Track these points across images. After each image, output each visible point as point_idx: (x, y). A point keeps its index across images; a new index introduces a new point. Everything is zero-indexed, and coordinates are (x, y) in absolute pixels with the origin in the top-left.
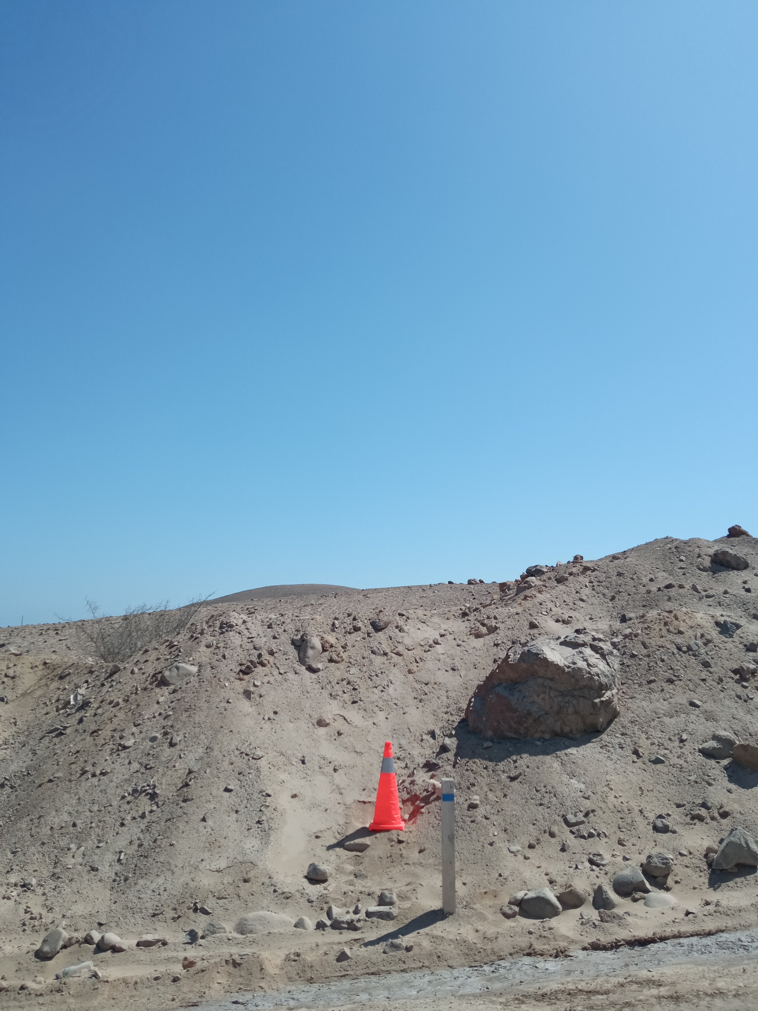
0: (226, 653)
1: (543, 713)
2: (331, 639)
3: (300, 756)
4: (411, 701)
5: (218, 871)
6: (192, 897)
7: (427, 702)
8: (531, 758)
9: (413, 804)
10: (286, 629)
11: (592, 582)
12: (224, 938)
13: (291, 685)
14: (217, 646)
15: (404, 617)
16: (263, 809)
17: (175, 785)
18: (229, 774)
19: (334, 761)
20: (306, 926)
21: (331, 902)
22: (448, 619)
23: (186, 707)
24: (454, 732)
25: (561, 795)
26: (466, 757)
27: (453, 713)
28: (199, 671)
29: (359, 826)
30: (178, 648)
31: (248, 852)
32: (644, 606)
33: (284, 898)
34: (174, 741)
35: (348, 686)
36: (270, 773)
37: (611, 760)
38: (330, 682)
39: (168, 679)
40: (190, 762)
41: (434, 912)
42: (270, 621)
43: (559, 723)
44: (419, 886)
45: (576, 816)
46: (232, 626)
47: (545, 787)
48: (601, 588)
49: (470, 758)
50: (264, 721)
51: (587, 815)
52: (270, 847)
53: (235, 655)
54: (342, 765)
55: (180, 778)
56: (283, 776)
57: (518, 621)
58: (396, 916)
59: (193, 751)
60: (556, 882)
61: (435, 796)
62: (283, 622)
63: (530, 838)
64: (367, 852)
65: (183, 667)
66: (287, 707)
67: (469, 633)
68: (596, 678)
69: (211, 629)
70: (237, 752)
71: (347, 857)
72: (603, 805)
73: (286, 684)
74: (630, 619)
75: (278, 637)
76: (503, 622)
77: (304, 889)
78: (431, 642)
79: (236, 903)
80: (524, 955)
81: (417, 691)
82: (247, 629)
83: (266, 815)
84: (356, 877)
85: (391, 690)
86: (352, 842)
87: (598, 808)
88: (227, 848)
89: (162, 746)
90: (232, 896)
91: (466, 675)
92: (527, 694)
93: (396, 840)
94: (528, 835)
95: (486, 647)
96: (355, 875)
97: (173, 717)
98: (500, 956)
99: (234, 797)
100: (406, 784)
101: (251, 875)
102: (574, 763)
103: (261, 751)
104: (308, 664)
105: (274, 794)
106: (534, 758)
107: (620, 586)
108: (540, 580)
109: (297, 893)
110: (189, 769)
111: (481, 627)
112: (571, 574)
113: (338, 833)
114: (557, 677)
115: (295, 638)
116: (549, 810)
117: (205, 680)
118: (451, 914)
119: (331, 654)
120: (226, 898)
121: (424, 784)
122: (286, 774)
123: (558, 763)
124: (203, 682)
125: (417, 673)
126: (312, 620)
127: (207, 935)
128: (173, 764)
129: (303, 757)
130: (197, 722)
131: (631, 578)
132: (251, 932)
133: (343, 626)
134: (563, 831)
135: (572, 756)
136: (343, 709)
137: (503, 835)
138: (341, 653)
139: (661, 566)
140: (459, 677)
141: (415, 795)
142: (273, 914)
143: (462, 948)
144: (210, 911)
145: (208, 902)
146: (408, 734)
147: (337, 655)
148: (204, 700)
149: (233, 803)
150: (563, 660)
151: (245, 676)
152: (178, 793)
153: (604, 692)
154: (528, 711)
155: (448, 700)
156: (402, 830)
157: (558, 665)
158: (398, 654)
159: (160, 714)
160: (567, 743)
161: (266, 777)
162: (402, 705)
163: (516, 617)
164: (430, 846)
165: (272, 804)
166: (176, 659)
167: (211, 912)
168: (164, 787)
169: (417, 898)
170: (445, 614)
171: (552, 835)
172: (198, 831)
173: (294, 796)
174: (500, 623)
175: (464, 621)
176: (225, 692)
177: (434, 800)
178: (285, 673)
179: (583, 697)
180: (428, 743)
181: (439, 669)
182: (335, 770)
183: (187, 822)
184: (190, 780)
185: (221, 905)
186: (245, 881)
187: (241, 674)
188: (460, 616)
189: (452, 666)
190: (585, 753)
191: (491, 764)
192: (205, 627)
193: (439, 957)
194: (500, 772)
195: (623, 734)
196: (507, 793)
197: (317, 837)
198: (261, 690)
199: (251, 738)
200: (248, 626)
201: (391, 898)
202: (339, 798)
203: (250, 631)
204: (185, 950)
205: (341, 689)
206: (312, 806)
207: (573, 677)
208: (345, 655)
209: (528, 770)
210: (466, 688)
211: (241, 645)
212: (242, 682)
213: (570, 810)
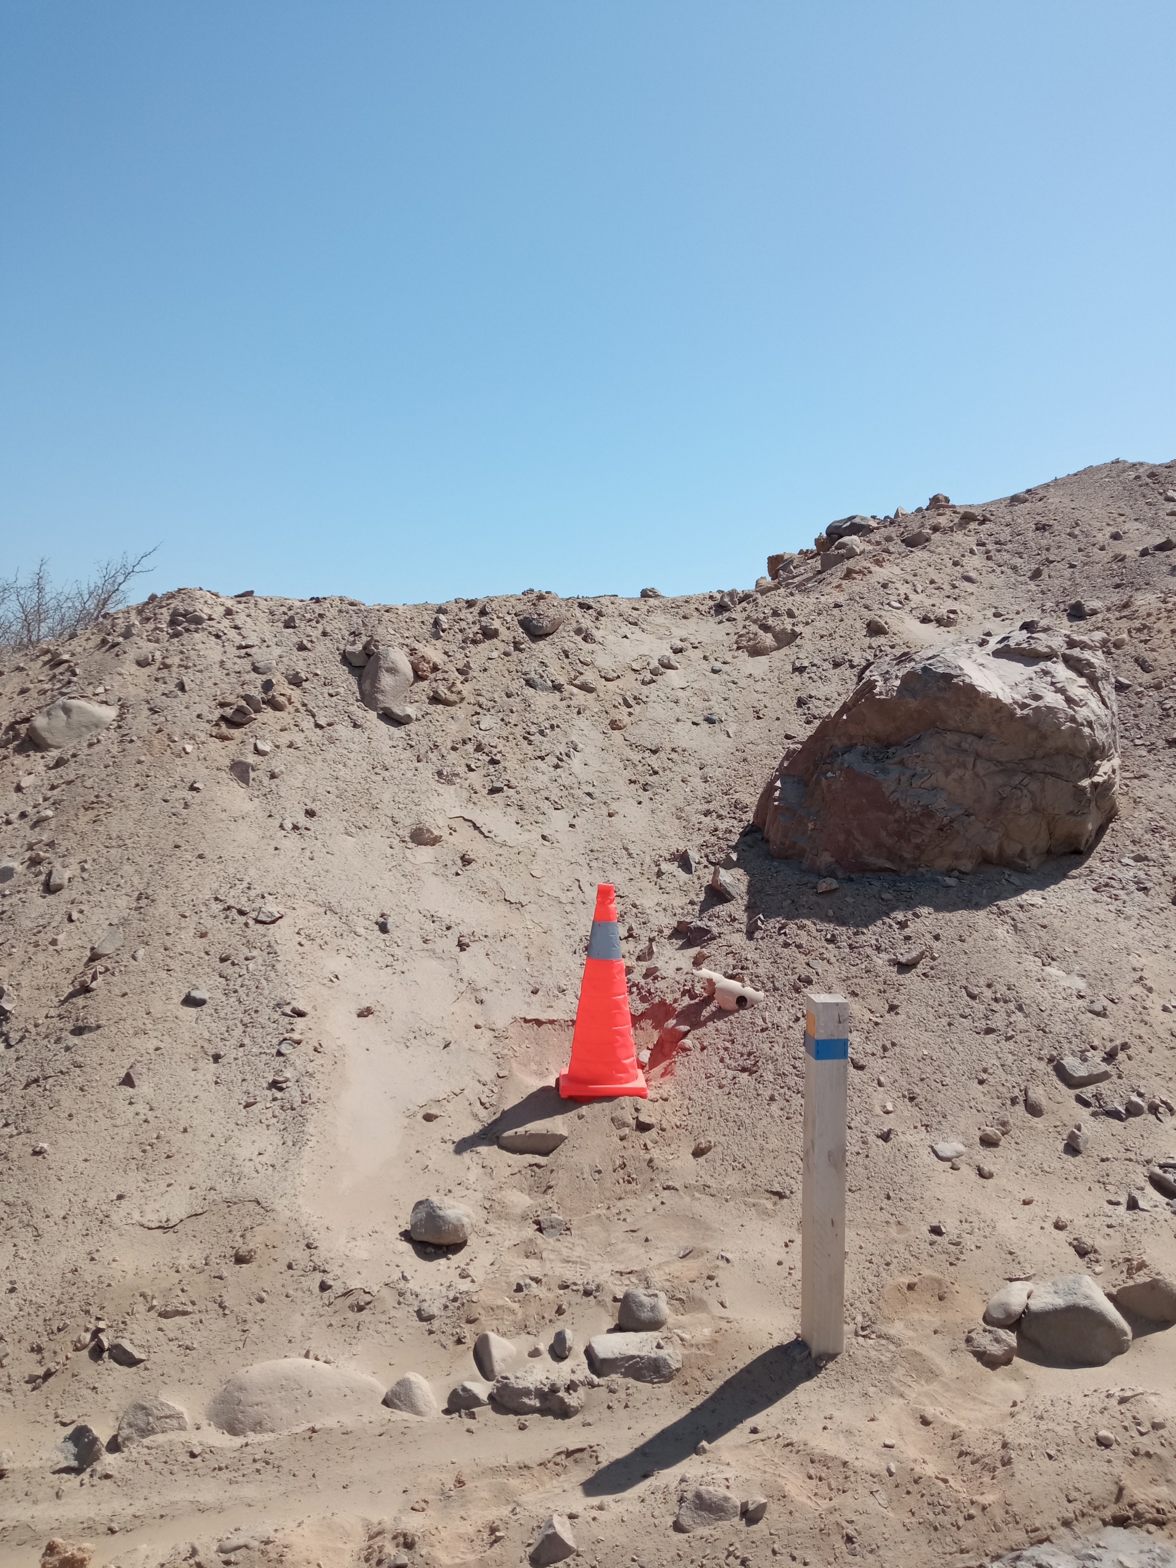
0: (185, 679)
1: (959, 812)
2: (433, 653)
3: (376, 916)
4: (621, 786)
5: (165, 1228)
6: (87, 1312)
7: (660, 791)
8: (940, 915)
9: (658, 1025)
10: (328, 630)
11: (984, 545)
12: (179, 1449)
13: (345, 752)
14: (163, 663)
15: (590, 611)
16: (284, 1048)
17: (55, 987)
18: (195, 959)
19: (458, 925)
20: (420, 1404)
21: (483, 1318)
22: (685, 617)
23: (86, 798)
24: (734, 856)
25: (1034, 1005)
26: (779, 916)
27: (722, 812)
28: (121, 717)
29: (535, 1084)
30: (70, 667)
31: (248, 1168)
32: (1117, 586)
33: (351, 1307)
34: (55, 880)
35: (478, 755)
36: (303, 956)
37: (1128, 918)
38: (436, 746)
39: (45, 734)
40: (94, 930)
41: (781, 1351)
42: (290, 613)
43: (995, 836)
44: (722, 1263)
45: (1085, 1060)
46: (198, 620)
47: (989, 986)
48: (1006, 556)
49: (789, 917)
50: (284, 832)
51: (1110, 1057)
52: (306, 1152)
53: (210, 683)
54: (479, 933)
55: (68, 971)
56: (335, 963)
57: (842, 620)
58: (678, 1370)
59: (105, 904)
60: (1096, 1251)
61: (711, 1008)
62: (321, 616)
63: (980, 1117)
64: (560, 1156)
65: (79, 707)
66: (338, 800)
67: (735, 646)
68: (1087, 730)
69: (150, 626)
70: (216, 907)
71: (509, 1171)
72: (1143, 1031)
73: (332, 749)
74: (1094, 612)
75: (309, 645)
76: (807, 624)
77: (404, 1278)
78: (655, 664)
79: (214, 1327)
80: (1105, 1523)
81: (635, 765)
82: (236, 627)
83: (293, 1064)
84: (540, 1230)
85: (576, 762)
86: (521, 1130)
87: (1133, 1039)
88: (188, 1159)
89: (25, 892)
90: (201, 1305)
91: (739, 733)
92: (919, 769)
93: (633, 1123)
94: (974, 1111)
95: (776, 673)
96: (537, 1223)
97: (53, 822)
98: (1036, 1530)
99: (208, 1019)
100: (637, 977)
101: (254, 1242)
102: (1044, 927)
103: (278, 904)
104: (381, 705)
105: (315, 1008)
106: (948, 915)
107: (1048, 550)
108: (869, 542)
109: (386, 1293)
110: (93, 949)
111: (761, 632)
112: (935, 529)
113: (482, 1104)
114: (993, 729)
115: (350, 648)
116: (1011, 1044)
117: (134, 738)
118: (832, 1357)
119: (434, 685)
120: (185, 1313)
121: (681, 977)
122: (342, 958)
123: (1006, 927)
124: (132, 741)
125: (630, 729)
126: (387, 611)
127: (128, 1439)
128: (50, 936)
129: (382, 916)
130: (114, 835)
131: (1069, 534)
132: (258, 1426)
133: (457, 626)
134: (1060, 1100)
135: (1035, 911)
136: (471, 806)
137: (907, 1109)
138: (458, 682)
139: (1127, 510)
140: (725, 737)
141: (663, 1003)
142: (320, 1364)
143: (912, 1502)
144: (138, 1354)
145: (133, 1326)
146: (626, 862)
147: (449, 689)
148: (133, 783)
149: (206, 1035)
150: (1008, 690)
151: (232, 731)
152: (61, 1011)
153: (1098, 762)
154: (926, 807)
155: (707, 785)
156: (644, 1097)
157: (998, 700)
158: (586, 688)
159: (23, 815)
160: (1015, 879)
161: (290, 967)
162: (604, 798)
163: (836, 611)
164: (723, 1139)
165: (309, 1034)
166: (64, 690)
167: (143, 1357)
168: (24, 993)
169: (723, 1305)
170: (678, 607)
171: (1034, 1110)
172: (111, 1114)
173: (365, 1013)
174: (801, 625)
175: (721, 622)
176: (185, 765)
177: (713, 1017)
178: (330, 725)
179: (1052, 774)
180: (673, 880)
181: (678, 720)
182: (462, 946)
183: (82, 1089)
184: (94, 978)
185: (171, 1335)
186: (240, 1260)
187: (223, 725)
188: (712, 612)
189: (706, 713)
190: (1063, 902)
191: (844, 933)
192: (135, 619)
193: (849, 1539)
194: (869, 950)
195: (1138, 859)
196: (896, 1002)
197: (429, 1118)
198: (274, 763)
199: (252, 872)
200: (239, 623)
201: (653, 1308)
202: (476, 1014)
203: (243, 631)
204: (58, 1496)
205: (463, 762)
206: (412, 1036)
207: (1035, 727)
208: (466, 689)
209: (937, 945)
210: (745, 760)
211: (222, 662)
212: (226, 743)
213: (1066, 1046)
